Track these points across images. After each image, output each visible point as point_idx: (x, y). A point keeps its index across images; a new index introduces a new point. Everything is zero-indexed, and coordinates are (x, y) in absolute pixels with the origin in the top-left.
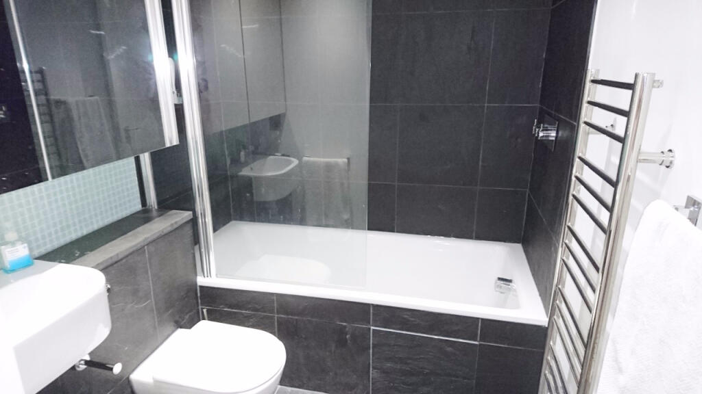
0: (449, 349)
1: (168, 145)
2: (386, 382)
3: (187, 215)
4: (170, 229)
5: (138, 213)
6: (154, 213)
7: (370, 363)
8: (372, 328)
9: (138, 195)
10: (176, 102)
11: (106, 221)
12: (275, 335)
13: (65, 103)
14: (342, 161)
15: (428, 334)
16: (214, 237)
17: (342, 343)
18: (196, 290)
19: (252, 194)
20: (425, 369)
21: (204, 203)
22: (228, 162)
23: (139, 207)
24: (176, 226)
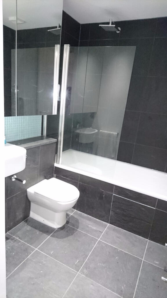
0: (143, 209)
1: (53, 114)
2: (116, 218)
3: (55, 140)
4: (49, 143)
5: (40, 137)
6: (45, 138)
7: (110, 209)
8: (114, 194)
9: (41, 131)
10: (59, 100)
11: (29, 137)
12: (77, 188)
13: (22, 99)
14: (116, 133)
15: (136, 201)
16: (62, 153)
17: (101, 198)
18: (54, 168)
19: (78, 139)
20: (133, 215)
21: (61, 138)
22: (72, 127)
23: (40, 135)
24: (51, 143)
